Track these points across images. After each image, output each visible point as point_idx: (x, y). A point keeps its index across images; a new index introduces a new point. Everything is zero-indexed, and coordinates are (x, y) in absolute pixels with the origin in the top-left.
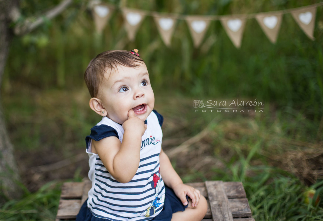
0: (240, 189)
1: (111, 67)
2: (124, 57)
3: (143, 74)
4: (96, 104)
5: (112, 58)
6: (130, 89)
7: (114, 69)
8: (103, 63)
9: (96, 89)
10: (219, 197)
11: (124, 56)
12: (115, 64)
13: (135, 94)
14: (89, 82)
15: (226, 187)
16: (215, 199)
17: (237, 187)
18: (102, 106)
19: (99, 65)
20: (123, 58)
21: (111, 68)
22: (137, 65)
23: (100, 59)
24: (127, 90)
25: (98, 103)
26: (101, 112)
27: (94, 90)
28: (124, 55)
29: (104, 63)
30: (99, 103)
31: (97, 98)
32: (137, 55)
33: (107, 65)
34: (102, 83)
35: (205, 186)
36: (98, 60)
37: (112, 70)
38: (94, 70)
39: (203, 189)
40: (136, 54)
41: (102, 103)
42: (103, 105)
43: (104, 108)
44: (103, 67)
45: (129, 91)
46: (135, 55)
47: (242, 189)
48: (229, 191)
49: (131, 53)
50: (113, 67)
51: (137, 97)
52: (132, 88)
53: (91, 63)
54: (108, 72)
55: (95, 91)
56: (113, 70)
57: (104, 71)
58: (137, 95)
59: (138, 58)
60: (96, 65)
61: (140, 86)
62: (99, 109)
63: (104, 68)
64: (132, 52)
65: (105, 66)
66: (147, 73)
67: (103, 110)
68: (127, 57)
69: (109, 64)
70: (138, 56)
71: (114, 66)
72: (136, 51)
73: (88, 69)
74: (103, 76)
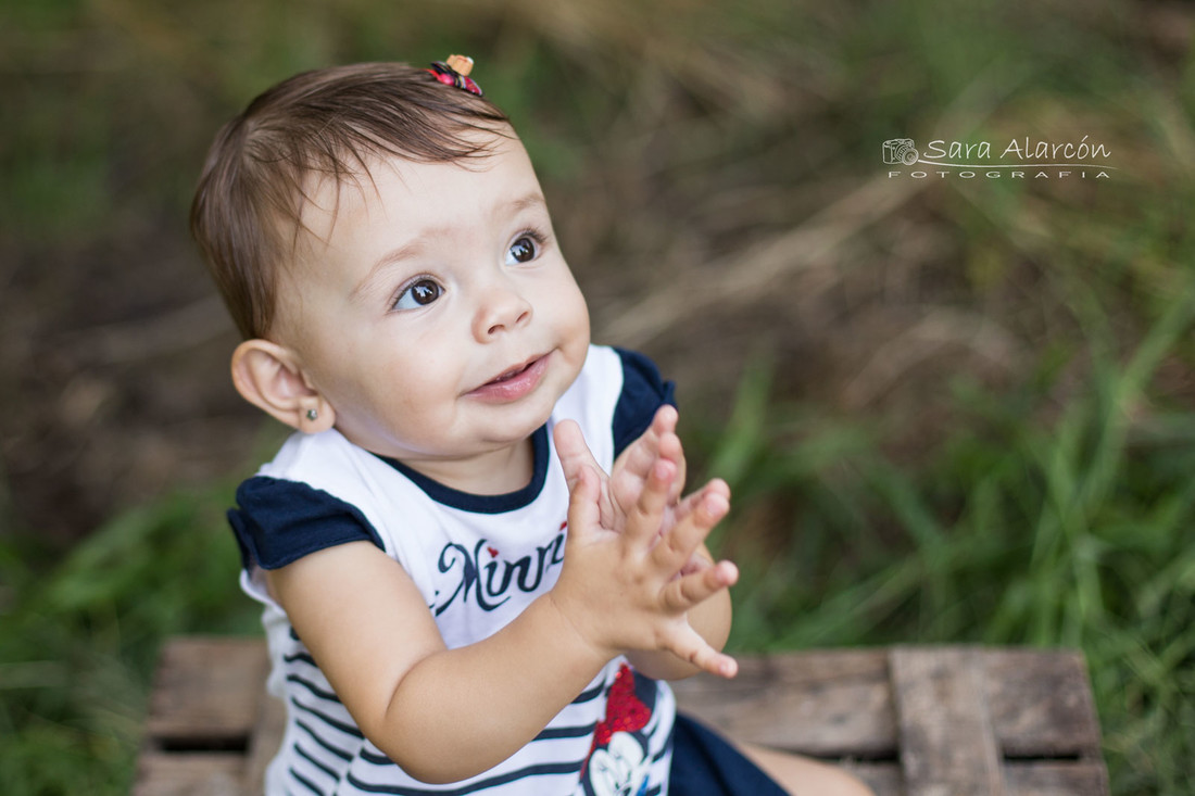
0: (1071, 701)
1: (337, 170)
2: (401, 110)
3: (517, 202)
4: (265, 370)
5: (334, 118)
6: (452, 289)
7: (350, 181)
8: (288, 150)
9: (262, 291)
10: (960, 755)
11: (402, 103)
12: (354, 152)
13: (481, 315)
14: (221, 256)
15: (994, 686)
16: (937, 772)
17: (1055, 682)
18: (300, 378)
19: (270, 161)
20: (395, 117)
21: (338, 178)
22: (476, 150)
23: (267, 128)
24: (437, 297)
25: (276, 368)
26: (297, 410)
27: (253, 296)
28: (401, 97)
29: (295, 151)
30: (283, 367)
31: (268, 340)
32: (467, 90)
33: (312, 163)
34: (293, 257)
35: (885, 674)
36: (257, 133)
37: (344, 188)
38: (245, 188)
39: (877, 695)
40: (464, 85)
41: (298, 367)
42: (306, 376)
43: (313, 393)
44: (291, 172)
45: (447, 302)
46: (456, 87)
47: (1081, 701)
48: (1012, 713)
49: (435, 80)
50: (346, 171)
51: (492, 330)
52: (462, 282)
53: (222, 150)
54: (320, 199)
55: (255, 302)
56: (348, 190)
57: (297, 198)
58: (491, 321)
59: (477, 105)
60: (249, 162)
61: (502, 265)
62: (285, 398)
63: (297, 181)
64: (439, 70)
65: (302, 168)
66: (534, 197)
67: (309, 402)
68: (417, 104)
69: (322, 153)
70: (476, 94)
71: (351, 163)
72: (462, 65)
73: (209, 181)
74: (298, 223)
